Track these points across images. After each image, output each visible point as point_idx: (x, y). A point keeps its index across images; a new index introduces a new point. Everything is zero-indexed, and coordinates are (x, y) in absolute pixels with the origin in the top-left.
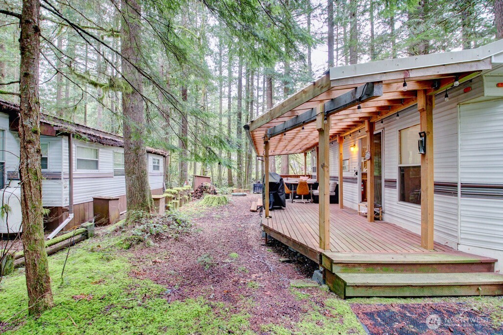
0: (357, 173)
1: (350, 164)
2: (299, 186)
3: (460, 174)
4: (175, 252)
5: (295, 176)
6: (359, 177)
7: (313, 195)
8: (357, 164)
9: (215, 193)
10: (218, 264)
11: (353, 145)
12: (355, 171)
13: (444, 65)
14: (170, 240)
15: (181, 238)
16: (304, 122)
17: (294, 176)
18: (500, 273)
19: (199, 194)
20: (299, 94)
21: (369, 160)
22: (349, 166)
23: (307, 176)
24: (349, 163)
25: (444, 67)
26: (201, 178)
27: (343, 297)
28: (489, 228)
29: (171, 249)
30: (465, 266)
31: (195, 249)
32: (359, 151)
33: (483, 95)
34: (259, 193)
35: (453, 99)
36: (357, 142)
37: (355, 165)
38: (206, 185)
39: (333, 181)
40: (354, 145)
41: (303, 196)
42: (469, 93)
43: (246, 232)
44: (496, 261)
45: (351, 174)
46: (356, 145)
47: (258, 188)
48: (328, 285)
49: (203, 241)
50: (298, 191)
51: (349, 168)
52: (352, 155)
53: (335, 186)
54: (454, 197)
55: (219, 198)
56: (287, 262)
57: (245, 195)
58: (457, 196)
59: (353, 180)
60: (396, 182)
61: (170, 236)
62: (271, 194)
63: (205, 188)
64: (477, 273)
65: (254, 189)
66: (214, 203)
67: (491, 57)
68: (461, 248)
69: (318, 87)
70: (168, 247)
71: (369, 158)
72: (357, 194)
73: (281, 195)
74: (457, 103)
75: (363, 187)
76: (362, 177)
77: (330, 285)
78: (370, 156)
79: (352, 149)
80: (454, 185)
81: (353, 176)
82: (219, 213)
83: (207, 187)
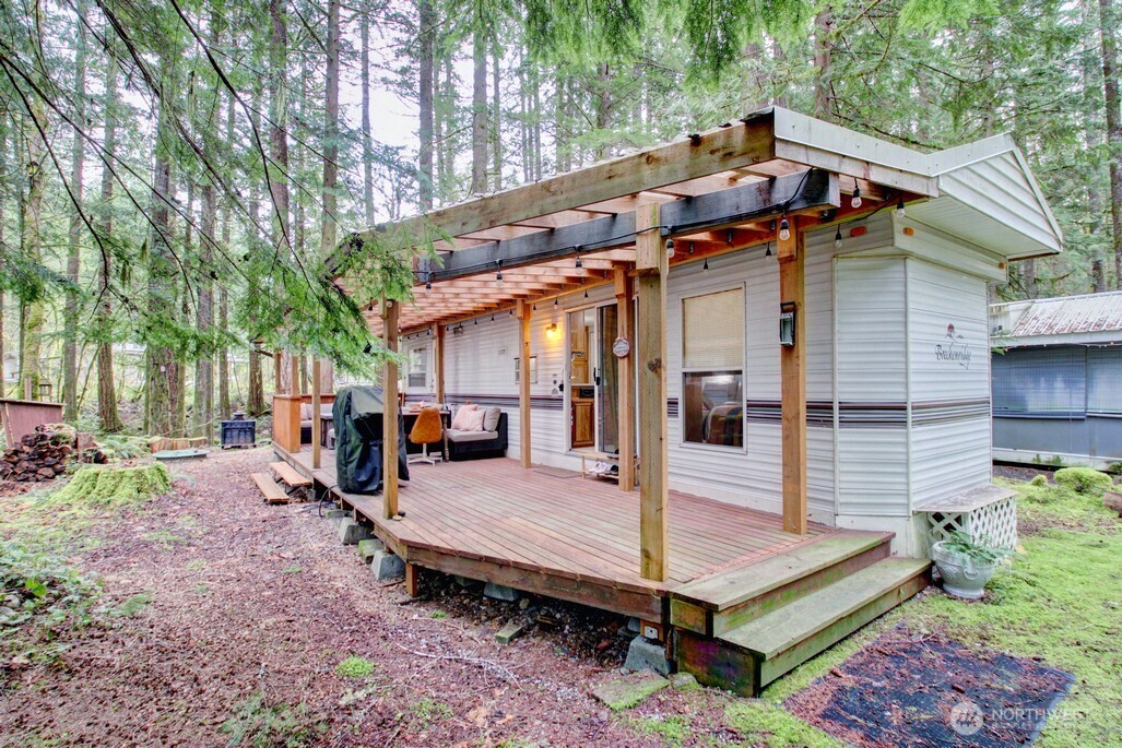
0: (561, 387)
1: (541, 368)
3: (837, 385)
4: (86, 730)
6: (568, 395)
7: (450, 441)
8: (562, 367)
9: (100, 459)
10: (330, 721)
11: (551, 326)
12: (555, 382)
13: (901, 171)
14: (28, 677)
15: (75, 653)
16: (580, 248)
18: (898, 555)
19: (25, 464)
20: (626, 164)
21: (624, 358)
22: (537, 369)
24: (537, 364)
25: (899, 173)
26: (24, 409)
27: (751, 692)
28: (882, 479)
29: (59, 721)
30: (867, 556)
31: (175, 686)
32: (566, 339)
33: (892, 245)
34: (239, 447)
35: (822, 246)
36: (561, 318)
37: (555, 369)
38: (57, 432)
39: (493, 407)
40: (554, 326)
41: (425, 446)
42: (861, 237)
43: (315, 572)
44: (894, 535)
45: (542, 389)
46: (559, 325)
47: (235, 433)
48: (687, 670)
49: (186, 646)
51: (537, 376)
52: (545, 347)
53: (498, 416)
54: (824, 429)
55: (140, 474)
56: (520, 634)
57: (204, 456)
58: (832, 426)
59: (550, 402)
60: (677, 403)
61: (20, 659)
62: (375, 448)
63: (56, 443)
64: (878, 564)
65: (224, 437)
66: (119, 491)
67: (938, 176)
68: (841, 522)
69: (712, 152)
70: (37, 714)
71: (623, 353)
72: (563, 433)
74: (832, 254)
76: (572, 396)
77: (699, 669)
78: (628, 348)
79: (549, 334)
80: (828, 407)
81: (549, 394)
82: (156, 525)
83: (62, 441)
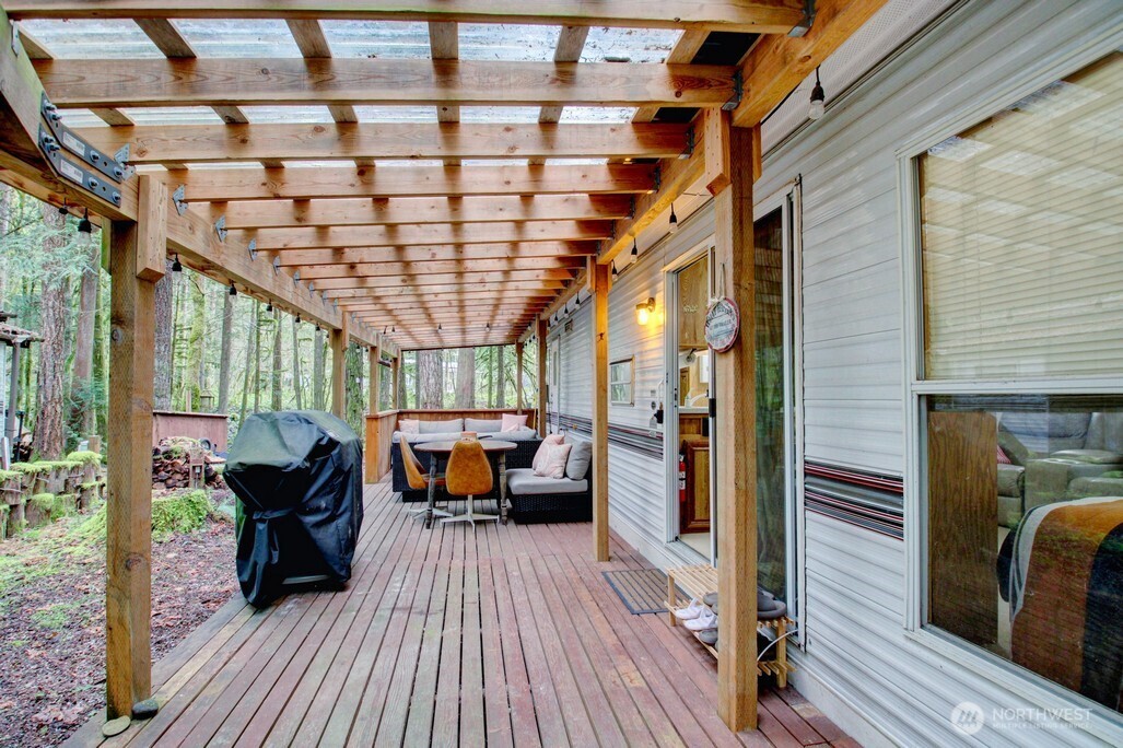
0: (659, 416)
1: (638, 377)
2: (454, 463)
5: (490, 412)
6: (669, 429)
8: (662, 376)
11: (646, 302)
12: (653, 405)
17: (485, 412)
21: (726, 351)
22: (632, 383)
23: (524, 412)
24: (634, 374)
32: (668, 326)
36: (661, 285)
37: (654, 381)
39: (583, 440)
40: (652, 300)
45: (636, 416)
46: (660, 298)
50: (452, 482)
51: (633, 391)
52: (641, 343)
59: (646, 444)
60: (899, 493)
62: (261, 526)
63: (169, 458)
71: (728, 340)
72: (663, 504)
73: (318, 525)
75: (683, 475)
76: (682, 432)
78: (733, 324)
79: (644, 316)
81: (646, 426)
83: (174, 455)
